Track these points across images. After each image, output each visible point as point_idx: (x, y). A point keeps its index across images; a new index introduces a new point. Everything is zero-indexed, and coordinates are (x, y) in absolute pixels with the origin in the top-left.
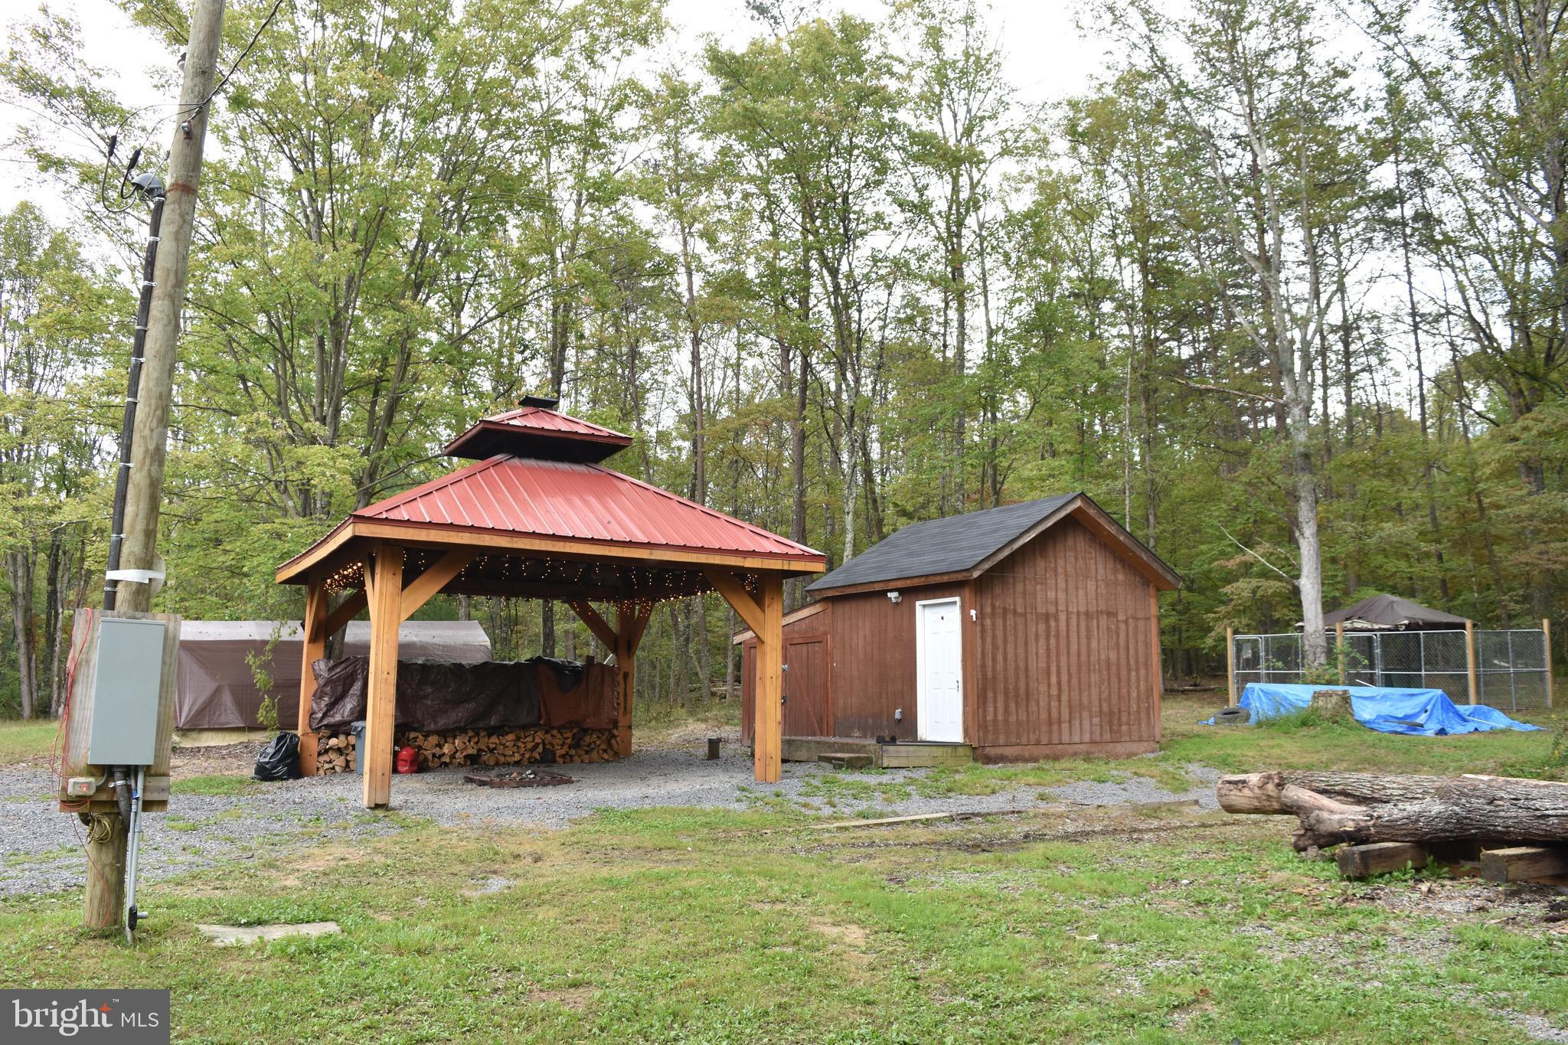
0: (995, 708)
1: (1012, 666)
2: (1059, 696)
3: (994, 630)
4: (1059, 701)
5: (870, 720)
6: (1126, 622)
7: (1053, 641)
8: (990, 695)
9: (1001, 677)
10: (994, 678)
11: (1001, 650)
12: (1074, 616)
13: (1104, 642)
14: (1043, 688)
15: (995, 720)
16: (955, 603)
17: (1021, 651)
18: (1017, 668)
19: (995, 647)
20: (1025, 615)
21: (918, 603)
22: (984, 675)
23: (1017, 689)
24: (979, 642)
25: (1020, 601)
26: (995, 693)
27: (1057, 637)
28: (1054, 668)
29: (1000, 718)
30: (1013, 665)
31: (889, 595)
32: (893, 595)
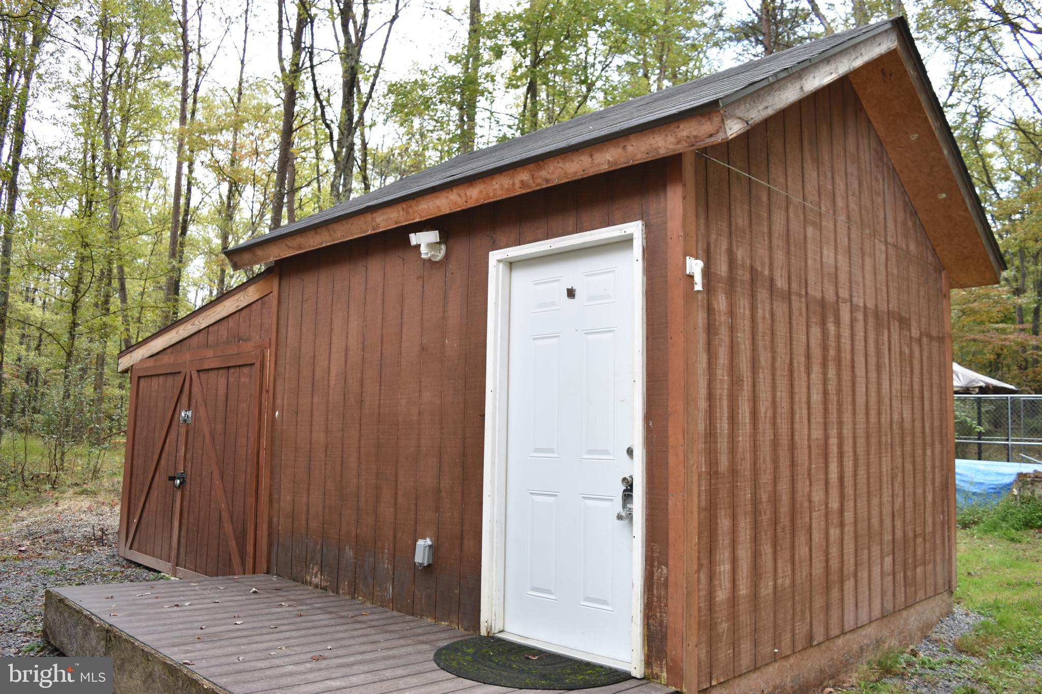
0: (734, 561)
1: (766, 437)
2: (842, 510)
3: (732, 329)
4: (842, 525)
5: (349, 553)
6: (920, 341)
7: (832, 373)
8: (724, 523)
9: (745, 467)
10: (733, 470)
11: (747, 386)
12: (860, 316)
13: (896, 386)
14: (818, 496)
15: (733, 600)
16: (626, 242)
17: (782, 394)
18: (775, 443)
19: (735, 381)
20: (788, 296)
21: (495, 256)
22: (712, 462)
23: (775, 500)
24: (703, 358)
25: (780, 256)
26: (734, 517)
27: (839, 361)
28: (833, 441)
29: (744, 590)
30: (769, 436)
31: (414, 239)
32: (424, 240)
